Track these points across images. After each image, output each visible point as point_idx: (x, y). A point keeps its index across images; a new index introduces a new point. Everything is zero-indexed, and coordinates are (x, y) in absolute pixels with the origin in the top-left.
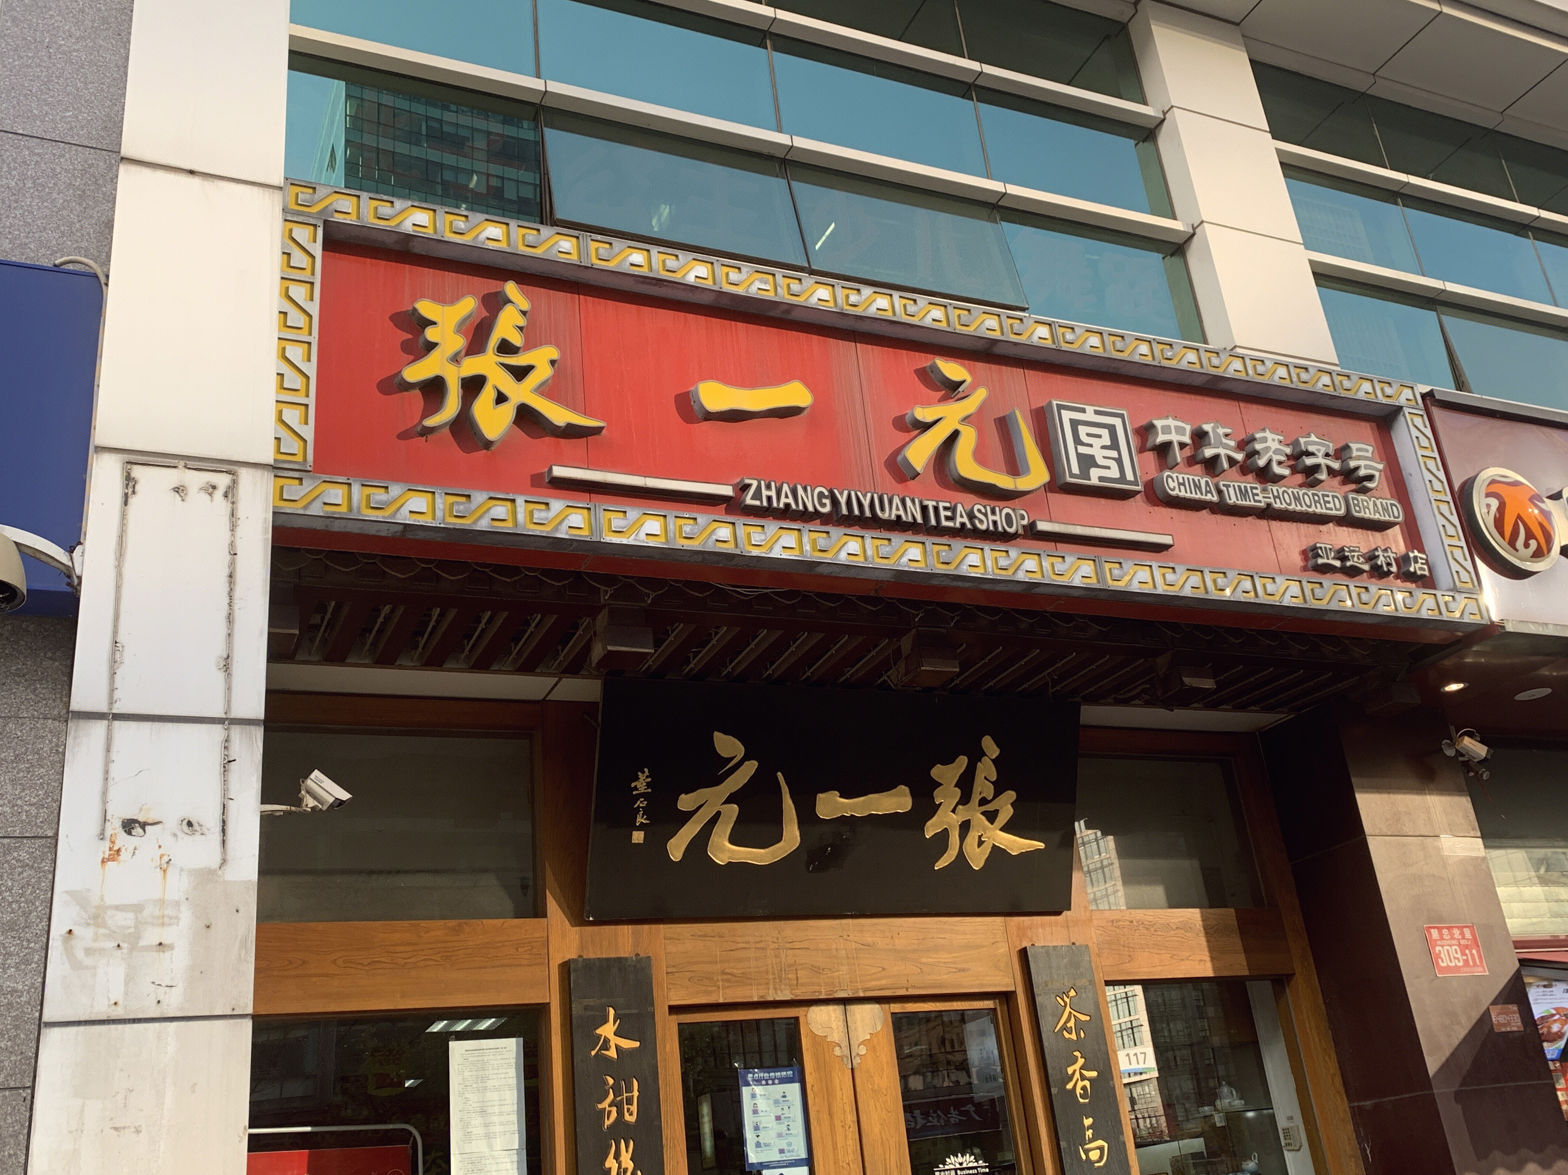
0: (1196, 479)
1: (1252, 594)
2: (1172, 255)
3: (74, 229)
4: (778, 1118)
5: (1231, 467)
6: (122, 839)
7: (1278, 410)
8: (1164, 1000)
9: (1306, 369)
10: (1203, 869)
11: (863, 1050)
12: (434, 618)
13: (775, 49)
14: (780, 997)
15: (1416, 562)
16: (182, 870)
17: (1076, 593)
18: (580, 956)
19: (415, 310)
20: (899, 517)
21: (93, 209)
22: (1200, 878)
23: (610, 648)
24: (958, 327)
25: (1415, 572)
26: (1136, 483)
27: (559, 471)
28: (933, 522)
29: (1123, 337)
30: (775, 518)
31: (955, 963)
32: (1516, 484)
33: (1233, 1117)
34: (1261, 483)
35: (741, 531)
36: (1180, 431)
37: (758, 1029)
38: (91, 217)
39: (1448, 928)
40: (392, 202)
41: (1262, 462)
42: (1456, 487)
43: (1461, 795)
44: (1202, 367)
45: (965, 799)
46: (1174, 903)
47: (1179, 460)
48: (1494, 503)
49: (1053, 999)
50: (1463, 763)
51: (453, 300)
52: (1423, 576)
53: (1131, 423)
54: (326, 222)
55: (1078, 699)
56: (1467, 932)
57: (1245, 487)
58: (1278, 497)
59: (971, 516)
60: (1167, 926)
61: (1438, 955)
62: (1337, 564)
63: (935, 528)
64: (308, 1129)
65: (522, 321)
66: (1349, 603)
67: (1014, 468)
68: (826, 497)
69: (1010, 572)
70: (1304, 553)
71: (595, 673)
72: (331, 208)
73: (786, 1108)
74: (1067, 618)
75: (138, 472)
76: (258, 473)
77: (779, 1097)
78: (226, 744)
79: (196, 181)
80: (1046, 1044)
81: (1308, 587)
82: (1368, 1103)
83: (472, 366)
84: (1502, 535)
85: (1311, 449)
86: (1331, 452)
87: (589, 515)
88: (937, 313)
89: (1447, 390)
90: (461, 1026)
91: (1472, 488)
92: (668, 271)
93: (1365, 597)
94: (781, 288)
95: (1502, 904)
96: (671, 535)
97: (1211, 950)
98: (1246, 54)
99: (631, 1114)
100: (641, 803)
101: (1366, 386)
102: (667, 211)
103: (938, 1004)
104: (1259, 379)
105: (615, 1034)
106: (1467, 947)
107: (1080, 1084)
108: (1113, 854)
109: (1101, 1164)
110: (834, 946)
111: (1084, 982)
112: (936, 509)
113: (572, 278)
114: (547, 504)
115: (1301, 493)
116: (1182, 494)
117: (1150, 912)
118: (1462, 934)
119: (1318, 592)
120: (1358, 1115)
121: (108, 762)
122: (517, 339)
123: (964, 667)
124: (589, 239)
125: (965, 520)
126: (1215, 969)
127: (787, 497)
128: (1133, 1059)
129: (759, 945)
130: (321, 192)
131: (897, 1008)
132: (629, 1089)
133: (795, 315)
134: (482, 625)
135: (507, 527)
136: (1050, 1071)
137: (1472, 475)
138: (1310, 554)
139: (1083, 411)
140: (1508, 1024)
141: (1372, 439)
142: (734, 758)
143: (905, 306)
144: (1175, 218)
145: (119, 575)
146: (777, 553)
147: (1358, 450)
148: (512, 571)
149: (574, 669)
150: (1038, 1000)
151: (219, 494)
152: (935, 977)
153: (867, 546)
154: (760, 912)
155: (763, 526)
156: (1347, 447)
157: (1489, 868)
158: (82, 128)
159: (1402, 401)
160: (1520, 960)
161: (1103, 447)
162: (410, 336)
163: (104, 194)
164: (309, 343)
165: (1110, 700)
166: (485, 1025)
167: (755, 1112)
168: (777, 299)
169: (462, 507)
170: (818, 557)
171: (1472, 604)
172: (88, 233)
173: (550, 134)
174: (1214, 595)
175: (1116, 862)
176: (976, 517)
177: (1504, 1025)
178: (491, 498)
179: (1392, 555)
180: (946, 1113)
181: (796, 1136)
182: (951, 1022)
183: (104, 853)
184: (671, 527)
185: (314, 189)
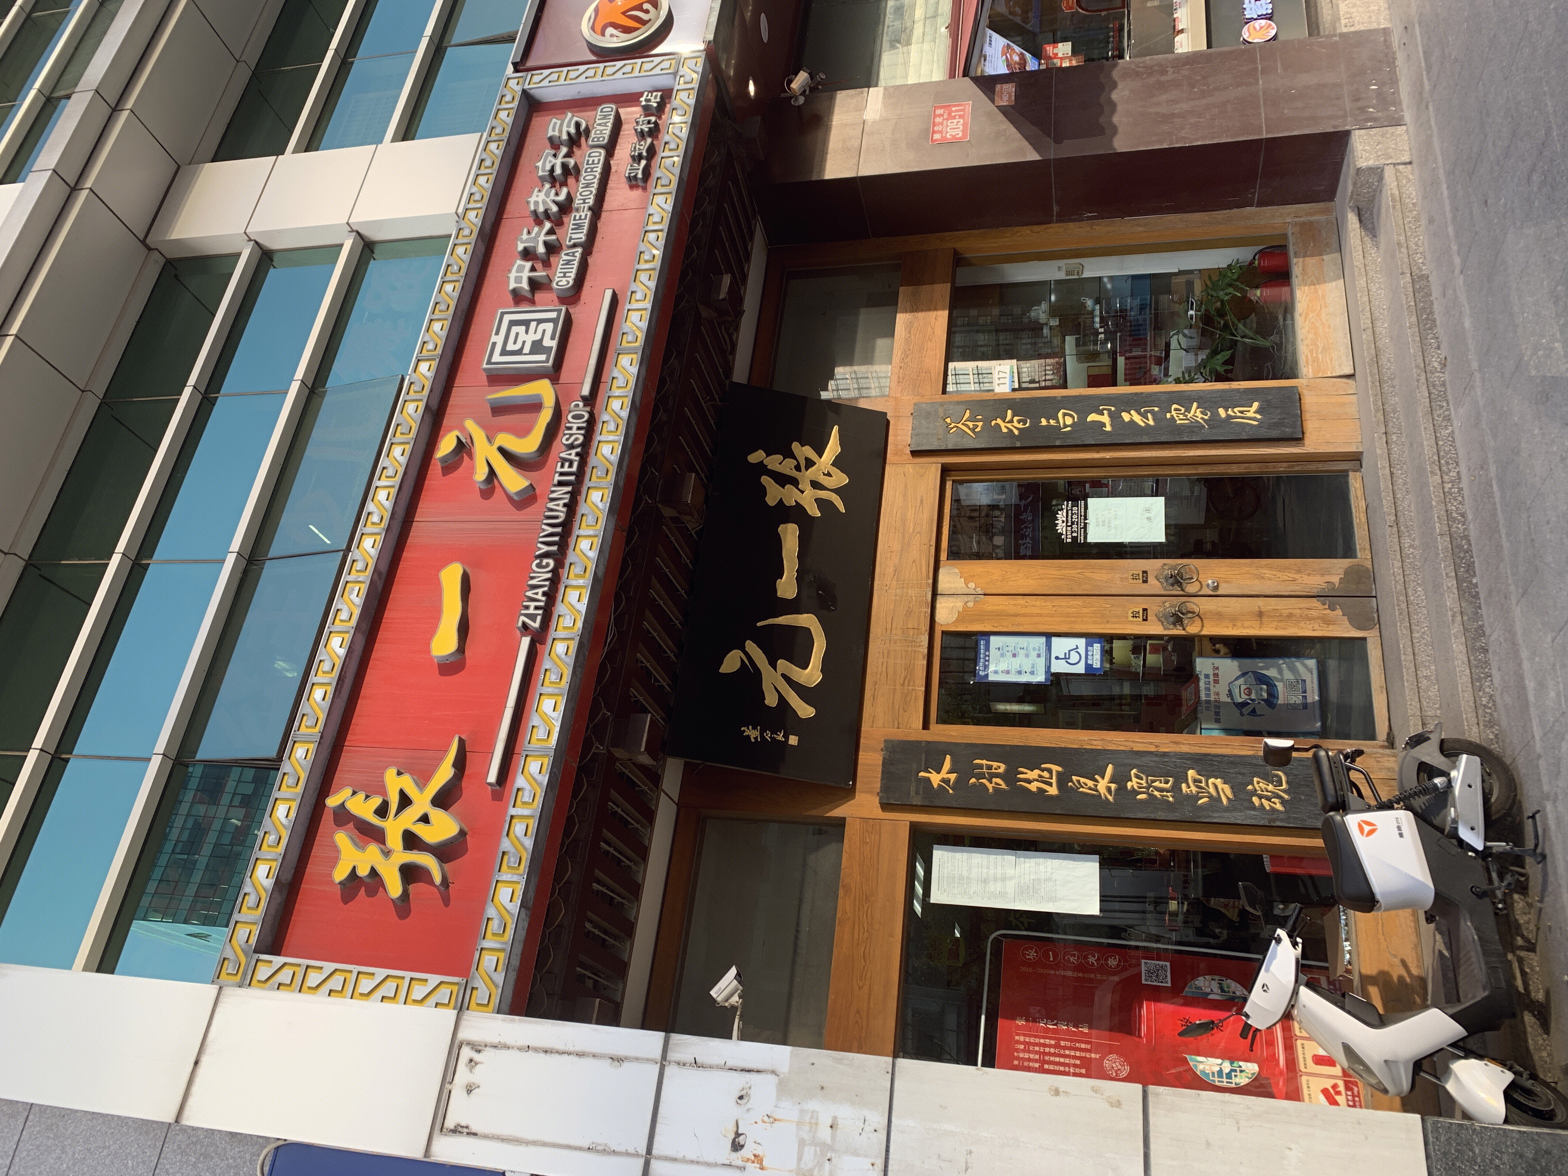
0: (561, 262)
1: (660, 234)
2: (373, 252)
3: (234, 1164)
4: (1014, 655)
5: (555, 233)
6: (746, 1152)
7: (513, 188)
8: (961, 347)
9: (482, 160)
10: (867, 306)
11: (972, 585)
12: (601, 888)
13: (151, 557)
14: (925, 643)
15: (649, 100)
16: (776, 1106)
17: (643, 373)
18: (878, 794)
19: (341, 883)
20: (565, 505)
21: (218, 1147)
22: (874, 309)
23: (643, 749)
24: (411, 436)
25: (657, 102)
26: (559, 311)
27: (492, 777)
28: (572, 478)
29: (437, 303)
30: (553, 604)
31: (916, 507)
32: (597, 10)
33: (1053, 311)
34: (571, 212)
35: (561, 633)
36: (521, 269)
37: (946, 659)
38: (225, 1149)
39: (934, 126)
40: (245, 894)
41: (555, 209)
42: (594, 58)
43: (835, 98)
44: (469, 243)
45: (795, 482)
46: (890, 333)
47: (544, 274)
48: (610, 30)
49: (951, 436)
50: (810, 91)
51: (337, 850)
52: (661, 97)
53: (510, 307)
54: (255, 951)
55: (727, 382)
56: (938, 112)
57: (574, 225)
58: (584, 200)
59: (571, 447)
60: (908, 340)
61: (954, 137)
62: (643, 162)
63: (577, 477)
64: (983, 1017)
65: (361, 796)
66: (676, 159)
67: (535, 406)
68: (541, 562)
69: (621, 422)
70: (632, 187)
71: (661, 763)
72: (244, 946)
73: (1008, 649)
74: (662, 381)
75: (450, 1123)
76: (463, 1023)
77: (998, 653)
78: (681, 1064)
79: (204, 1060)
80: (983, 446)
81: (660, 189)
82: (1055, 208)
83: (395, 840)
84: (636, 29)
85: (548, 167)
86: (553, 152)
87: (531, 756)
88: (397, 451)
89: (514, 50)
90: (919, 890)
91: (596, 46)
92: (332, 670)
93: (673, 146)
94: (359, 577)
95: (921, 81)
96: (556, 691)
97: (929, 310)
98: (207, 164)
99: (999, 767)
100: (768, 735)
101: (503, 115)
102: (281, 663)
103: (944, 524)
104: (486, 199)
105: (939, 773)
106: (949, 114)
107: (1016, 424)
108: (848, 369)
109: (1076, 416)
110: (893, 598)
111: (941, 411)
112: (562, 474)
113: (329, 750)
114: (518, 790)
115: (583, 182)
116: (573, 275)
117: (895, 351)
118: (940, 115)
119: (664, 181)
120: (1063, 218)
121: (684, 1161)
122: (376, 801)
123: (692, 469)
124: (297, 733)
125: (573, 452)
126: (943, 309)
127: (537, 594)
128: (1002, 381)
129: (886, 655)
130: (228, 953)
131: (944, 555)
132: (980, 766)
133: (384, 568)
134: (611, 850)
135: (533, 824)
136: (1003, 446)
137: (585, 44)
138: (634, 183)
139: (494, 344)
140: (1009, 94)
141: (547, 118)
142: (741, 659)
143: (387, 477)
144: (341, 245)
145: (534, 1143)
146: (582, 607)
147: (554, 130)
148: (570, 823)
149: (655, 778)
150: (950, 447)
151: (477, 1057)
152: (925, 523)
153: (586, 534)
154: (862, 651)
155: (559, 616)
156: (551, 139)
157: (893, 87)
158: (144, 1152)
159: (518, 89)
160: (964, 76)
161: (527, 332)
162: (363, 889)
163: (206, 1137)
164: (359, 973)
165: (730, 358)
166: (920, 871)
167: (1008, 672)
168: (368, 582)
169: (512, 859)
170: (590, 575)
171: (688, 62)
172: (239, 1152)
173: (203, 754)
174: (657, 263)
175: (856, 368)
176: (572, 443)
177: (1010, 97)
178: (508, 835)
179: (642, 118)
180: (1023, 522)
181: (1029, 644)
182: (958, 509)
183: (755, 1167)
184: (550, 690)
185: (224, 959)
